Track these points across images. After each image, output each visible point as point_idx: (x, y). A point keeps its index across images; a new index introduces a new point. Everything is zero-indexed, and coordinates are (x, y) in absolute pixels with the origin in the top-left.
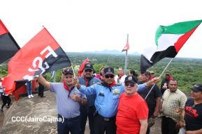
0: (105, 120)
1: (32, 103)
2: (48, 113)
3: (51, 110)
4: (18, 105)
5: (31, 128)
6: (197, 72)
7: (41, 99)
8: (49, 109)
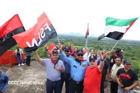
0: (77, 83)
1: (22, 69)
2: (34, 77)
3: (36, 75)
4: (12, 71)
5: (23, 87)
6: (134, 50)
7: (28, 67)
8: (35, 74)
